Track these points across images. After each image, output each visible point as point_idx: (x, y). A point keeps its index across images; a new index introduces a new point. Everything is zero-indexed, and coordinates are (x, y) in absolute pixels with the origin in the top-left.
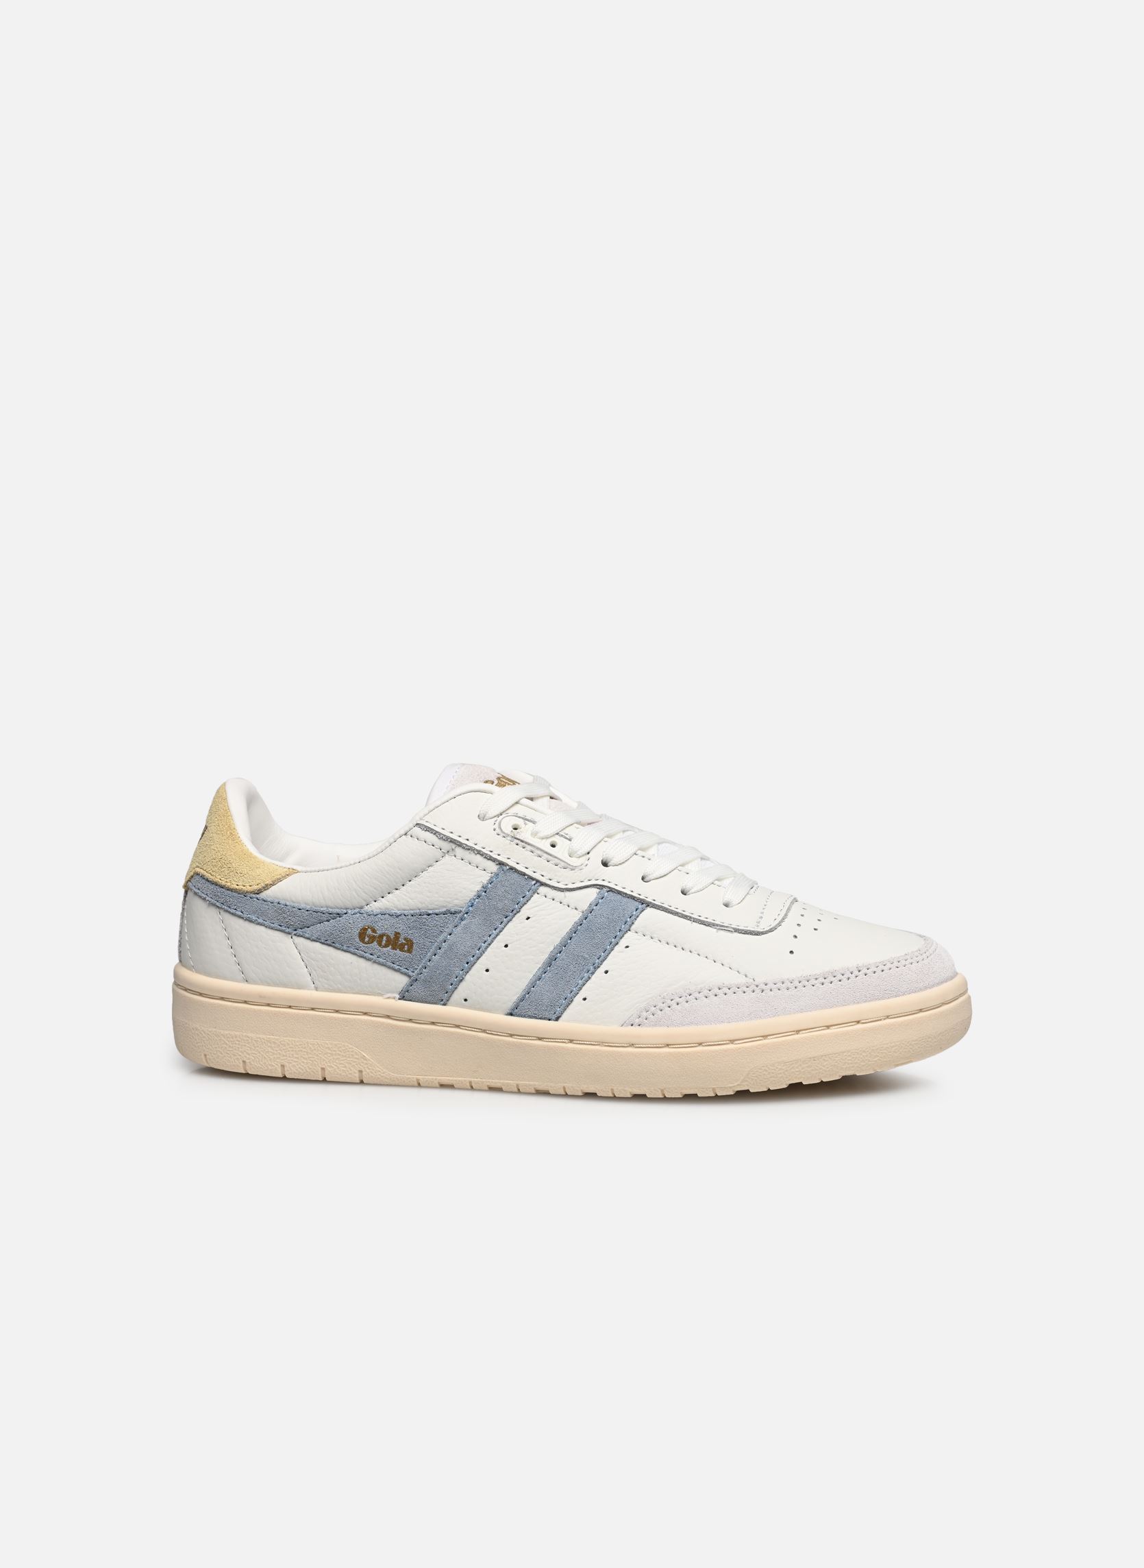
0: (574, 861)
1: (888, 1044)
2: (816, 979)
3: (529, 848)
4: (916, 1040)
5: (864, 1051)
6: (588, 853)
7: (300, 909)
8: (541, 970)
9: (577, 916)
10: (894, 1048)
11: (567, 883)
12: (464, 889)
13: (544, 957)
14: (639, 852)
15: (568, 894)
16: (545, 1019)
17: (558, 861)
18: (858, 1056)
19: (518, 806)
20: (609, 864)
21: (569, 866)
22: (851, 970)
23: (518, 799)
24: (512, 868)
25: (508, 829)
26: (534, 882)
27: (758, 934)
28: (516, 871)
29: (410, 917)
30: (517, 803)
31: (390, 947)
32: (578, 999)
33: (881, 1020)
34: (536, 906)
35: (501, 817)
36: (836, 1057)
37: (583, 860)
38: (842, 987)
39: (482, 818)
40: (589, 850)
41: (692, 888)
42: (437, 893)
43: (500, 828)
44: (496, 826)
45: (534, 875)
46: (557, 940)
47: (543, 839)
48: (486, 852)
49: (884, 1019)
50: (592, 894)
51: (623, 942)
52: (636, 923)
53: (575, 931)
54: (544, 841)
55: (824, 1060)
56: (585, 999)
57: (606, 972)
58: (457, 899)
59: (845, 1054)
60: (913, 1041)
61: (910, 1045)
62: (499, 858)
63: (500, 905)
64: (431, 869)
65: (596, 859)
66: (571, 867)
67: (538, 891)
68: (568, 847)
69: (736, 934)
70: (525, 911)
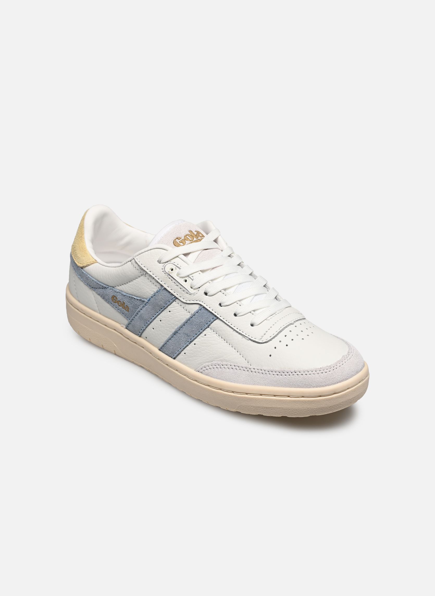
0: (191, 291)
1: (301, 408)
2: (276, 372)
3: (174, 281)
4: (316, 409)
5: (290, 409)
6: (199, 288)
7: (93, 280)
8: (171, 336)
9: (188, 316)
10: (305, 410)
11: (187, 300)
12: (148, 292)
13: (173, 330)
14: (222, 291)
15: (187, 305)
16: (170, 357)
17: (185, 290)
18: (287, 411)
19: (178, 258)
20: (208, 294)
21: (189, 293)
22: (291, 371)
23: (178, 254)
24: (165, 289)
25: (168, 269)
26: (173, 297)
27: (259, 343)
28: (167, 290)
29: (128, 297)
30: (177, 257)
31: (122, 307)
32: (183, 353)
33: (299, 397)
34: (173, 307)
35: (166, 264)
36: (277, 409)
37: (195, 291)
38: (285, 379)
39: (159, 262)
40: (199, 287)
41: (239, 314)
42: (138, 291)
43: (164, 269)
44: (163, 268)
45: (174, 294)
46: (179, 324)
47: (181, 277)
48: (156, 279)
49: (301, 397)
50: (196, 307)
51: (205, 332)
52: (212, 325)
53: (186, 322)
54: (181, 279)
55: (271, 409)
56: (185, 353)
57: (195, 344)
58: (145, 296)
59: (281, 409)
60: (314, 409)
61: (313, 410)
62: (161, 283)
63: (159, 304)
64: (137, 279)
65: (202, 291)
66: (190, 293)
67: (176, 301)
68: (190, 284)
69: (250, 341)
70: (169, 308)
